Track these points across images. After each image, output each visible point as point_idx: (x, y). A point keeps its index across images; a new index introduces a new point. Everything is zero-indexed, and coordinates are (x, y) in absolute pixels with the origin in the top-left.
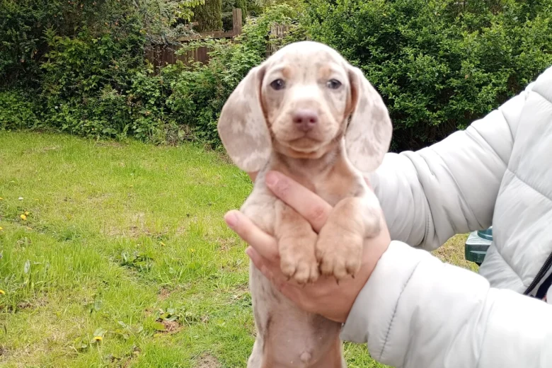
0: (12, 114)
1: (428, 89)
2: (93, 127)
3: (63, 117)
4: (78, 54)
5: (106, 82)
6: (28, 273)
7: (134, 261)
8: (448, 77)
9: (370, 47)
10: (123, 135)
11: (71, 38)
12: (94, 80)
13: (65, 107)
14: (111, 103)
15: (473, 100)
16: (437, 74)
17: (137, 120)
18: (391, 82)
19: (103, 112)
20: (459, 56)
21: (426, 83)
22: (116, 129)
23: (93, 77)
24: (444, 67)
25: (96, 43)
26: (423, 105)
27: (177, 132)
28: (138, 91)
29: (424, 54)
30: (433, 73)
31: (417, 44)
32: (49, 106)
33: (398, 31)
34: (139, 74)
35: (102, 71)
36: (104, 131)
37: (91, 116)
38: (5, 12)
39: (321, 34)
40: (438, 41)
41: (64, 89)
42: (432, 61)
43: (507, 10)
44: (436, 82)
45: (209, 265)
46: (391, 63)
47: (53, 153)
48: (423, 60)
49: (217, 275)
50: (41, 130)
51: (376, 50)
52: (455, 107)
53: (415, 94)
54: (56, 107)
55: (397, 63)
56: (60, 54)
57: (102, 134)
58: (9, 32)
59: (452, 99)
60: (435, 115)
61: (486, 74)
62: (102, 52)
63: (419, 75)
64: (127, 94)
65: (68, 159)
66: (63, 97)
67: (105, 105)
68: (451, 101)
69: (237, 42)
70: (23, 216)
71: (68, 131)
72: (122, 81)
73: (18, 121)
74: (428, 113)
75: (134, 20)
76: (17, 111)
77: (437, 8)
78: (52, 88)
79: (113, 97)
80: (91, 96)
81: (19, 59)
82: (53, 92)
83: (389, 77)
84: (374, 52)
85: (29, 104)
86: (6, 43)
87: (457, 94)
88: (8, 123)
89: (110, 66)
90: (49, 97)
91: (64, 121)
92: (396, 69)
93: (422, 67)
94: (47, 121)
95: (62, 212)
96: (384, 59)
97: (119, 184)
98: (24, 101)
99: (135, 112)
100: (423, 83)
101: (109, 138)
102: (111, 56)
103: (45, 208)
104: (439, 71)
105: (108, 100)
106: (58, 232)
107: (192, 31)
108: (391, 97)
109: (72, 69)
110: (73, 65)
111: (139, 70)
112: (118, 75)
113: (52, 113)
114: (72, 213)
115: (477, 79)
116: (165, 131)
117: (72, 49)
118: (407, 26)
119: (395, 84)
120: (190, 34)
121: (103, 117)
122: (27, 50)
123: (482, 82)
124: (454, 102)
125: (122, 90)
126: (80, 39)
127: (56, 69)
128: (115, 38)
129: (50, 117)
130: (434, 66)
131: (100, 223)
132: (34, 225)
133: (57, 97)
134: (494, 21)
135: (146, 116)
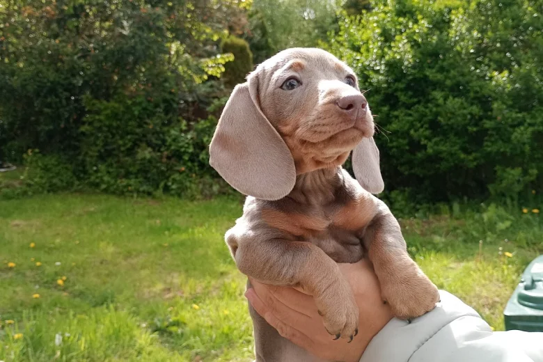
0: (53, 177)
1: (461, 132)
2: (130, 185)
3: (101, 177)
4: (115, 116)
5: (141, 141)
6: (60, 346)
7: (167, 327)
8: (481, 118)
9: (399, 94)
10: (159, 193)
11: (108, 101)
12: (130, 140)
13: (102, 167)
14: (146, 161)
15: (508, 141)
16: (469, 117)
17: (172, 177)
18: (422, 127)
19: (139, 171)
20: (489, 97)
21: (458, 126)
22: (153, 186)
23: (129, 137)
24: (475, 109)
25: (131, 104)
26: (456, 148)
27: (211, 186)
28: (173, 148)
29: (454, 97)
30: (464, 115)
31: (446, 87)
32: (88, 167)
33: (426, 76)
34: (173, 132)
35: (138, 130)
36: (141, 189)
37: (127, 175)
38: (45, 81)
40: (468, 83)
41: (102, 150)
42: (462, 104)
43: (536, 48)
44: (468, 124)
45: (242, 329)
46: (421, 108)
47: (91, 214)
48: (454, 103)
50: (80, 192)
51: (405, 95)
52: (489, 149)
53: (448, 138)
54: (95, 168)
55: (427, 108)
56: (97, 117)
57: (138, 192)
58: (49, 100)
59: (487, 141)
60: (471, 157)
61: (519, 115)
62: (136, 113)
63: (450, 119)
64: (161, 152)
65: (106, 220)
66: (102, 158)
67: (141, 164)
68: (485, 143)
70: (60, 282)
71: (106, 191)
72: (156, 139)
73: (59, 184)
74: (462, 156)
75: (166, 80)
76: (58, 174)
77: (464, 51)
78: (91, 150)
79: (148, 156)
80: (128, 155)
81: (59, 124)
82: (91, 153)
83: (420, 122)
84: (403, 98)
85: (69, 166)
86: (46, 110)
87: (491, 135)
88: (50, 186)
89: (145, 126)
90: (88, 159)
91: (102, 181)
92: (426, 113)
93: (453, 110)
94: (86, 181)
95: (98, 275)
96: (414, 104)
97: (154, 243)
98: (65, 163)
99: (170, 169)
100: (455, 126)
101: (146, 195)
102: (146, 116)
103: (81, 272)
104: (471, 114)
105: (144, 159)
106: (94, 297)
107: (222, 87)
108: (423, 142)
109: (109, 131)
110: (109, 127)
111: (173, 127)
112: (153, 134)
113: (90, 174)
114: (108, 275)
115: (510, 120)
116: (201, 186)
117: (108, 112)
118: (434, 71)
119: (427, 129)
120: (221, 90)
121: (139, 175)
122: (67, 115)
123: (516, 123)
124: (489, 144)
125: (157, 149)
126: (116, 102)
127: (94, 131)
128: (149, 98)
129: (89, 178)
130: (465, 108)
131: (135, 286)
132: (70, 289)
133: (95, 158)
134: (524, 59)
135: (181, 172)
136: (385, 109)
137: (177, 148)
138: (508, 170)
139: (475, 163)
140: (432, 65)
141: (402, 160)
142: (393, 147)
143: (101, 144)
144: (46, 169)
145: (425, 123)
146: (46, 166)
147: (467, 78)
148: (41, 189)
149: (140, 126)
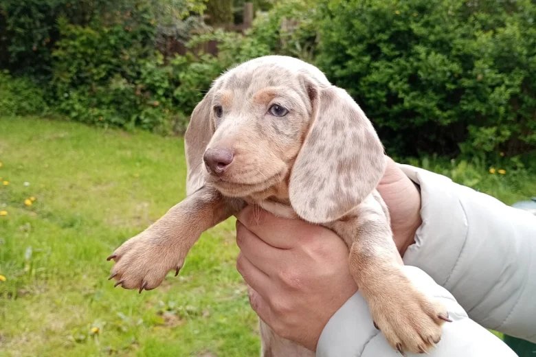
0: (21, 101)
1: (440, 89)
2: (102, 116)
3: (73, 104)
4: (89, 43)
5: (116, 71)
6: (30, 259)
8: (460, 77)
9: (381, 45)
10: (131, 125)
11: (84, 27)
12: (104, 69)
13: (74, 94)
14: (120, 93)
15: (484, 101)
16: (448, 74)
17: (145, 111)
18: (401, 80)
19: (112, 102)
20: (471, 56)
21: (437, 82)
22: (125, 118)
23: (103, 66)
24: (456, 67)
25: (108, 33)
26: (432, 104)
28: (148, 81)
29: (436, 53)
30: (444, 72)
31: (430, 42)
32: (59, 93)
33: (410, 30)
34: (149, 65)
35: (114, 61)
36: (113, 120)
37: (99, 105)
39: (332, 30)
40: (451, 40)
41: (75, 77)
42: (443, 60)
43: (522, 11)
44: (447, 82)
45: (212, 259)
46: (402, 61)
47: (60, 140)
48: (436, 58)
49: (219, 268)
50: (50, 117)
51: (387, 47)
52: (465, 108)
53: (426, 93)
54: (66, 95)
55: (408, 61)
56: (72, 43)
57: (109, 122)
58: (22, 20)
59: (464, 99)
60: (445, 115)
61: (499, 76)
62: (112, 42)
63: (430, 74)
64: (136, 84)
65: (76, 147)
66: (74, 85)
67: (114, 95)
68: (461, 102)
69: (247, 36)
70: (28, 202)
71: (76, 119)
72: (132, 71)
73: (28, 108)
74: (438, 112)
75: (145, 11)
76: (27, 98)
77: (451, 7)
78: (64, 77)
79: (122, 87)
80: (101, 85)
81: (31, 46)
82: (63, 79)
83: (400, 75)
84: (385, 49)
85: (39, 91)
86: (19, 30)
87: (468, 95)
88: (18, 109)
89: (121, 56)
90: (60, 85)
91: (74, 109)
92: (406, 66)
93: (433, 66)
94: (57, 108)
95: (68, 199)
96: (396, 57)
97: (125, 173)
98: (36, 87)
99: (144, 102)
100: (434, 82)
101: (117, 127)
102: (122, 47)
103: (50, 193)
104: (451, 71)
105: (117, 90)
106: (62, 219)
107: (203, 24)
108: (401, 95)
109: (83, 58)
110: (84, 54)
111: (149, 61)
112: (129, 65)
113: (62, 101)
114: (77, 200)
115: (489, 80)
116: (173, 123)
117: (84, 38)
118: (419, 24)
119: (405, 83)
120: (201, 27)
121: (112, 106)
122: (40, 37)
123: (494, 84)
124: (465, 102)
125: (131, 81)
126: (93, 29)
127: (67, 57)
128: (127, 28)
129: (60, 105)
130: (445, 65)
131: (104, 212)
132: (38, 210)
133: (67, 85)
134: (509, 21)
135: (154, 107)
136: (367, 59)
137: (152, 82)
138: (482, 129)
139: (449, 121)
140: (417, 19)
141: (377, 113)
142: (370, 99)
143: (75, 71)
144: (15, 91)
145: (405, 77)
146: (15, 88)
147: (451, 35)
148: (8, 112)
149: (115, 56)
